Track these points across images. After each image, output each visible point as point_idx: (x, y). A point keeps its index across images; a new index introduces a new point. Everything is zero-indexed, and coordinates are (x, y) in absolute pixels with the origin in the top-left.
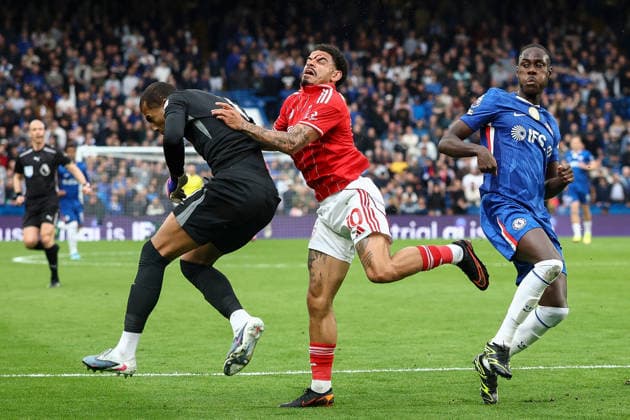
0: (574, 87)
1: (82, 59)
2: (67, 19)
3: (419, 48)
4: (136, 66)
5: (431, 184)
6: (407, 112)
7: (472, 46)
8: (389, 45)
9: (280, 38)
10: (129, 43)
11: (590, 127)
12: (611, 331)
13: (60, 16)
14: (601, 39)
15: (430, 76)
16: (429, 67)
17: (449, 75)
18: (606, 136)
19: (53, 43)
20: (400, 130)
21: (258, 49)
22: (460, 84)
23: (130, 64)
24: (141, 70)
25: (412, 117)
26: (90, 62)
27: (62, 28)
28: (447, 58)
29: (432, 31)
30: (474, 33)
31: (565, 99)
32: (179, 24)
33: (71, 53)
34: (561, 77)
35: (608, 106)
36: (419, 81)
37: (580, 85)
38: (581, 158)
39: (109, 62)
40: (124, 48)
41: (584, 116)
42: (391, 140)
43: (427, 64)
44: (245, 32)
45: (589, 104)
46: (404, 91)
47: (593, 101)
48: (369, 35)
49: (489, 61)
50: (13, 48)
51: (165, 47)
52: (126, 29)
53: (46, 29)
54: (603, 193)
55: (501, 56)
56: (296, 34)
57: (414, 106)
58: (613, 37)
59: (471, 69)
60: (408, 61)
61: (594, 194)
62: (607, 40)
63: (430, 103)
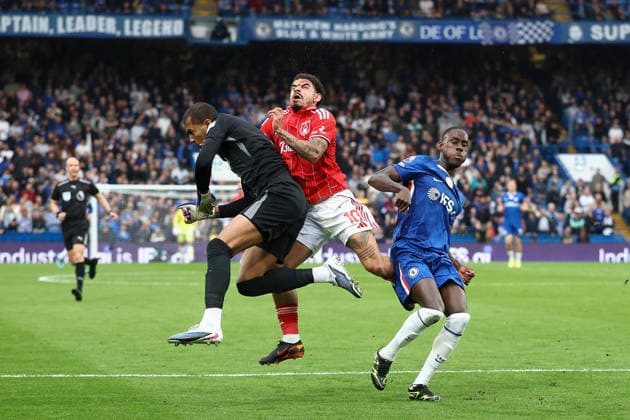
0: (508, 136)
1: (97, 112)
2: (85, 77)
3: (379, 103)
4: (142, 117)
5: (388, 217)
6: (368, 156)
7: (423, 102)
8: (354, 101)
9: (263, 94)
10: (136, 97)
11: (521, 170)
12: (538, 341)
13: (79, 75)
14: (530, 96)
15: (387, 126)
16: (387, 120)
17: (404, 125)
18: (534, 177)
19: (73, 98)
20: (362, 172)
21: (244, 103)
22: (413, 134)
23: (137, 115)
24: (146, 121)
25: (373, 161)
26: (103, 114)
27: (80, 86)
28: (402, 112)
29: (390, 89)
30: (425, 91)
31: (500, 147)
32: (178, 83)
33: (88, 106)
34: (497, 128)
35: (536, 152)
36: (378, 130)
37: (513, 135)
38: (516, 199)
39: (120, 113)
40: (132, 102)
41: (516, 161)
42: (355, 180)
43: (386, 116)
44: (234, 89)
45: (520, 150)
46: (366, 139)
47: (524, 148)
48: (337, 92)
49: (437, 115)
50: (39, 101)
51: (166, 101)
52: (134, 86)
53: (67, 86)
54: (532, 225)
55: (447, 110)
56: (277, 91)
57: (375, 152)
58: (541, 95)
59: (422, 121)
60: (369, 114)
61: (524, 226)
62: (536, 97)
63: (387, 149)
